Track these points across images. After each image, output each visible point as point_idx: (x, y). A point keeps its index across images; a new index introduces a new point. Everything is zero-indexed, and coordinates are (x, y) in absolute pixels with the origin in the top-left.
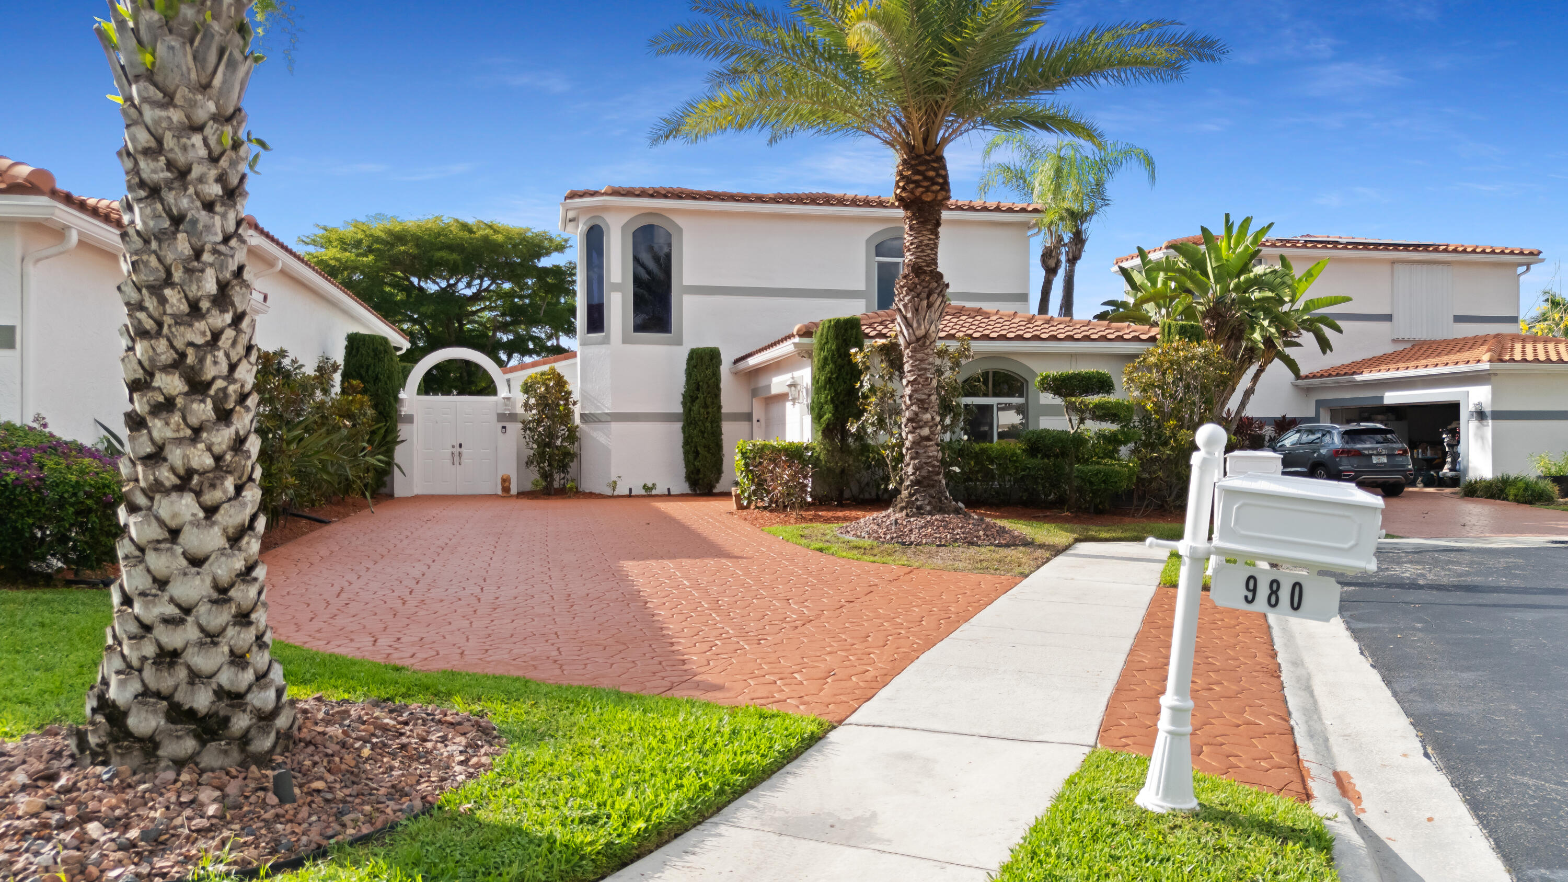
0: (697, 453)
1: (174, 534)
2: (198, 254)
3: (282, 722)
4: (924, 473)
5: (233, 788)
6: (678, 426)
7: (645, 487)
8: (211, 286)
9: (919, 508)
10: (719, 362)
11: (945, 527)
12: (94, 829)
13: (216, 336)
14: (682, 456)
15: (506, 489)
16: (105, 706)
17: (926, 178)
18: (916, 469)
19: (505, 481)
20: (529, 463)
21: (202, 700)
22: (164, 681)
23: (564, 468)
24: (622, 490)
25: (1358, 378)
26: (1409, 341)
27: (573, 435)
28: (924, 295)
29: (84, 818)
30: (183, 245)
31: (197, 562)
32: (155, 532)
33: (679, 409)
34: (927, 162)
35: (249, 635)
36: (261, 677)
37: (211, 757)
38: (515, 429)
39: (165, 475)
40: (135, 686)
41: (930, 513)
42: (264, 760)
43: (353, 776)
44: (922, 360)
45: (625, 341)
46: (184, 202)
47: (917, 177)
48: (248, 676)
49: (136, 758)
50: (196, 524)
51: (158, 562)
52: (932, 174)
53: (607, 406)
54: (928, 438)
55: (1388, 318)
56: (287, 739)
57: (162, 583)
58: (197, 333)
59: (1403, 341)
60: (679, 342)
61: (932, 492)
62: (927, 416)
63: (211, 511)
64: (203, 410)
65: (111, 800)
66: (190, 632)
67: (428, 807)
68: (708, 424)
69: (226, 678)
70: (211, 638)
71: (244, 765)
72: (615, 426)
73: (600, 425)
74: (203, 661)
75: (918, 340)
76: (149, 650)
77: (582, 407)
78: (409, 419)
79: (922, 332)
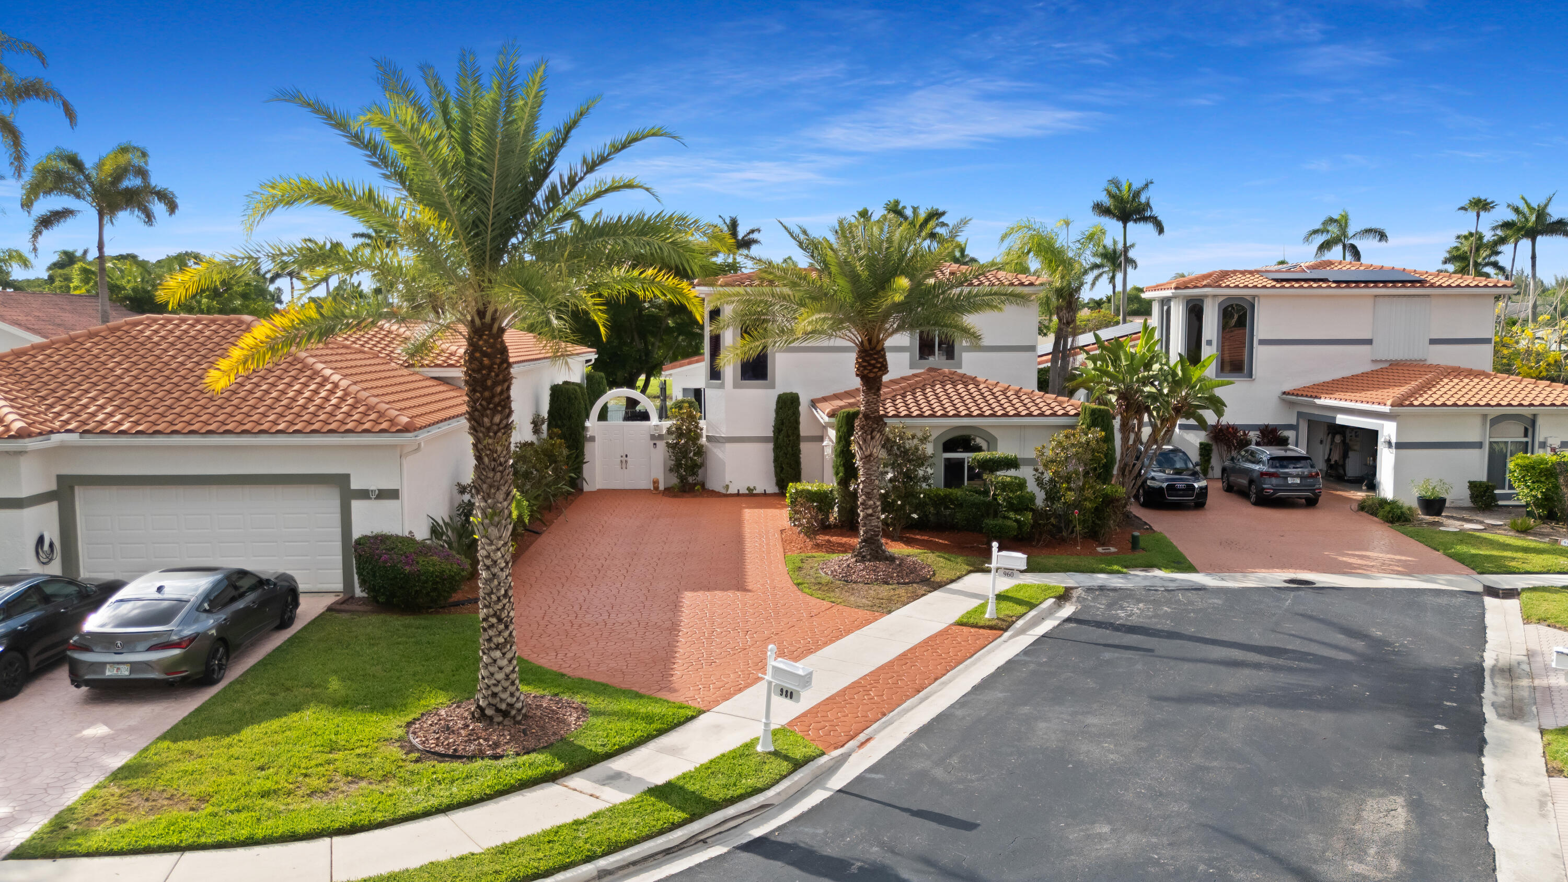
0: (782, 469)
1: (495, 661)
2: (499, 583)
3: (524, 711)
4: (869, 535)
5: (512, 731)
6: (771, 446)
7: (748, 489)
8: (503, 592)
9: (864, 557)
10: (799, 404)
11: (874, 571)
12: (481, 741)
13: (504, 605)
14: (773, 469)
15: (656, 488)
16: (479, 707)
17: (870, 365)
18: (865, 533)
19: (656, 482)
20: (671, 470)
21: (503, 706)
22: (494, 701)
23: (694, 474)
24: (733, 490)
25: (1317, 401)
26: (1386, 361)
27: (700, 451)
28: (869, 432)
29: (479, 738)
30: (496, 582)
31: (501, 668)
32: (490, 661)
33: (772, 435)
34: (871, 355)
35: (514, 688)
36: (518, 699)
37: (506, 722)
38: (661, 445)
39: (492, 645)
40: (486, 702)
41: (870, 560)
42: (519, 723)
43: (543, 728)
44: (869, 469)
45: (736, 386)
46: (495, 570)
47: (865, 364)
48: (515, 699)
49: (488, 721)
50: (500, 658)
51: (492, 669)
52: (873, 362)
53: (723, 432)
54: (871, 515)
55: (1369, 342)
56: (525, 716)
57: (492, 674)
58: (499, 606)
59: (1381, 361)
60: (773, 386)
61: (873, 547)
62: (871, 502)
63: (504, 654)
64: (502, 627)
65: (484, 733)
66: (500, 688)
67: (562, 739)
68: (790, 449)
69: (509, 700)
70: (505, 689)
71: (514, 724)
72: (728, 446)
73: (719, 444)
74: (503, 696)
75: (866, 457)
76: (490, 693)
77: (707, 431)
78: (592, 439)
79: (868, 453)
